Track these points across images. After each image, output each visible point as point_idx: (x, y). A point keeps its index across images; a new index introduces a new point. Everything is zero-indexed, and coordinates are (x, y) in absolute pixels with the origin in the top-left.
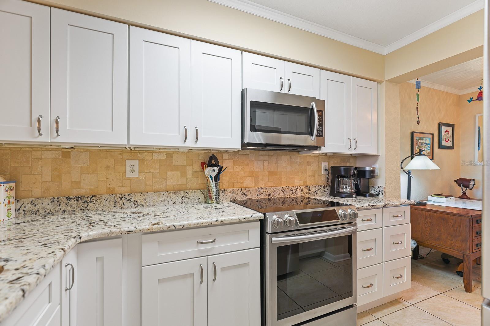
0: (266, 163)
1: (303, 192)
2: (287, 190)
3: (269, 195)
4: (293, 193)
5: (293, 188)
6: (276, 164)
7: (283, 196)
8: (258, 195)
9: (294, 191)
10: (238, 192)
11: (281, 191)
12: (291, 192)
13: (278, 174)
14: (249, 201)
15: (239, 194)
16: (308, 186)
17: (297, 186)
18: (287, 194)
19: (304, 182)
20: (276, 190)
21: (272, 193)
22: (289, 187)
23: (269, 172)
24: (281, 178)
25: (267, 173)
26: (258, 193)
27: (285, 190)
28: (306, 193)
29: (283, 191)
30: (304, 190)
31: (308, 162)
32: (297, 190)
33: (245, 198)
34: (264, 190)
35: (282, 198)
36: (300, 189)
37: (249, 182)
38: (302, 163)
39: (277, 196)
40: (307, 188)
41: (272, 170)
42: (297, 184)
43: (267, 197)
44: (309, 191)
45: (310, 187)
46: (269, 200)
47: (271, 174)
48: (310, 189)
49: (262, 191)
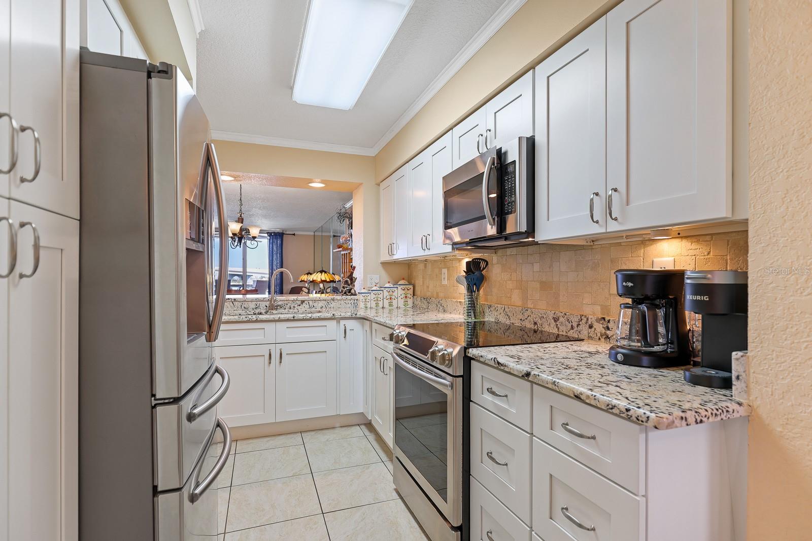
0: (537, 267)
1: (593, 329)
2: (561, 319)
3: (535, 323)
4: (572, 328)
5: (572, 319)
6: (550, 268)
7: (555, 331)
8: (521, 320)
9: (575, 324)
10: (502, 311)
11: (553, 321)
12: (569, 327)
13: (554, 287)
14: (512, 328)
15: (502, 314)
16: (604, 319)
17: (581, 316)
18: (561, 328)
19: (602, 309)
20: (545, 317)
21: (539, 321)
22: (566, 314)
23: (542, 283)
24: (559, 294)
25: (538, 285)
26: (521, 317)
27: (558, 320)
28: (599, 335)
29: (556, 320)
30: (595, 327)
31: (612, 261)
32: (581, 323)
33: (508, 322)
34: (529, 313)
35: (554, 334)
36: (586, 323)
37: (516, 298)
38: (599, 264)
39: (546, 328)
40: (602, 324)
41: (544, 280)
42: (587, 311)
43: (532, 326)
44: (608, 332)
45: (609, 321)
46: (535, 331)
47: (545, 286)
48: (610, 325)
49: (526, 314)
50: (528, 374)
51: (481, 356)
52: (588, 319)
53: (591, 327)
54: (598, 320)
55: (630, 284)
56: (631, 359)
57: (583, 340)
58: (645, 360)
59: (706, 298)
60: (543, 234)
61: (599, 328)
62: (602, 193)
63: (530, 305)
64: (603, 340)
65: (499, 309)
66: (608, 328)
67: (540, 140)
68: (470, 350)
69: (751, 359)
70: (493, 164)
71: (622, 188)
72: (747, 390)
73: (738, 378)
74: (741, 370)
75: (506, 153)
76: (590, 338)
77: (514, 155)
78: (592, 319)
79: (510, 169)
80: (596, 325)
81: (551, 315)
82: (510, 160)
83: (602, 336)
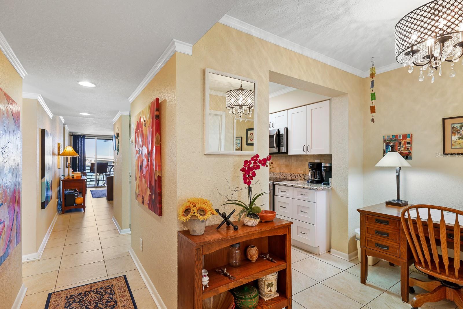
0: (284, 160)
2: (292, 175)
3: (284, 177)
4: (296, 177)
6: (288, 160)
9: (296, 176)
12: (295, 177)
13: (290, 166)
16: (304, 174)
17: (298, 174)
18: (292, 177)
19: (303, 172)
20: (287, 175)
22: (294, 174)
23: (286, 165)
24: (291, 168)
25: (285, 166)
29: (291, 175)
31: (306, 160)
32: (298, 176)
34: (282, 174)
35: (290, 179)
36: (300, 175)
39: (288, 178)
42: (299, 172)
47: (287, 166)
50: (292, 185)
51: (278, 184)
53: (301, 177)
54: (303, 175)
55: (312, 166)
56: (312, 182)
57: (299, 180)
58: (315, 182)
59: (325, 169)
60: (291, 153)
61: (303, 177)
62: (306, 145)
63: (282, 171)
64: (304, 180)
65: (271, 173)
66: (305, 177)
67: (290, 129)
68: (275, 182)
69: (332, 179)
70: (277, 133)
71: (310, 145)
72: (332, 185)
73: (330, 183)
75: (280, 131)
76: (300, 180)
77: (282, 132)
78: (301, 175)
79: (281, 136)
80: (302, 176)
81: (289, 174)
82: (281, 133)
83: (303, 179)
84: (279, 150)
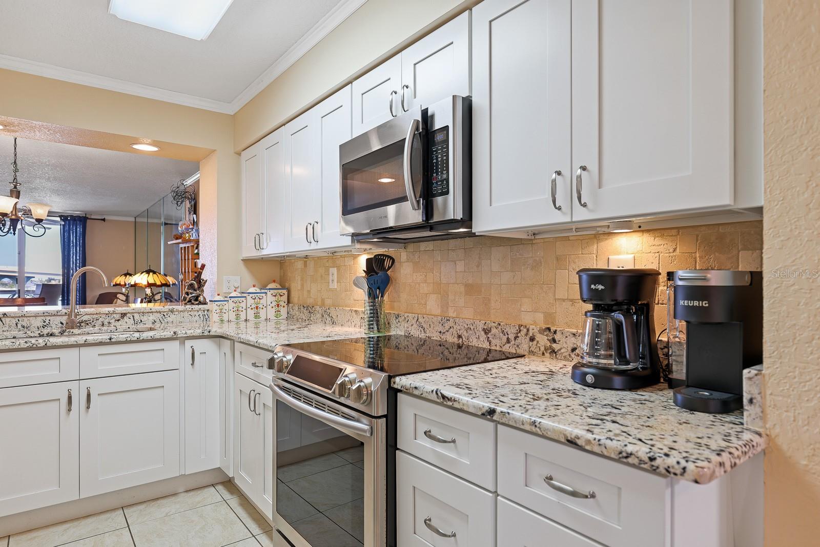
0: (460, 266)
1: (535, 342)
2: (494, 331)
3: (460, 337)
4: (508, 341)
5: (508, 329)
6: (478, 266)
7: (486, 345)
8: (440, 332)
9: (512, 337)
10: (414, 322)
11: (483, 333)
12: (505, 339)
13: (483, 291)
14: (428, 343)
15: (415, 326)
16: (549, 329)
17: (520, 326)
18: (494, 342)
19: (545, 317)
20: (472, 328)
21: (465, 333)
22: (500, 324)
23: (467, 286)
24: (489, 300)
25: (462, 289)
26: (440, 328)
27: (490, 331)
28: (542, 349)
29: (487, 331)
30: (537, 339)
31: (557, 259)
32: (519, 335)
33: (423, 336)
34: (451, 323)
35: (484, 349)
36: (526, 335)
37: (433, 305)
38: (541, 262)
39: (474, 342)
40: (547, 335)
41: (470, 282)
42: (526, 319)
43: (456, 340)
44: (554, 345)
45: (555, 332)
46: (459, 347)
47: (471, 289)
48: (557, 337)
49: (447, 326)
50: (492, 412)
51: (416, 388)
52: (528, 330)
53: (532, 339)
54: (542, 331)
55: (600, 287)
56: (603, 381)
57: (523, 356)
58: (618, 381)
59: (705, 304)
60: (481, 225)
61: (543, 340)
62: (566, 172)
63: (451, 313)
64: (547, 355)
65: (410, 318)
66: (554, 341)
67: (479, 102)
68: (397, 379)
69: (767, 378)
70: (417, 129)
71: (593, 167)
72: (763, 417)
73: (751, 401)
74: (755, 391)
75: (433, 116)
76: (532, 353)
77: (443, 118)
78: (534, 329)
79: (439, 137)
80: (539, 337)
81: (481, 326)
82: (438, 125)
83: (546, 350)
84: (429, 211)
